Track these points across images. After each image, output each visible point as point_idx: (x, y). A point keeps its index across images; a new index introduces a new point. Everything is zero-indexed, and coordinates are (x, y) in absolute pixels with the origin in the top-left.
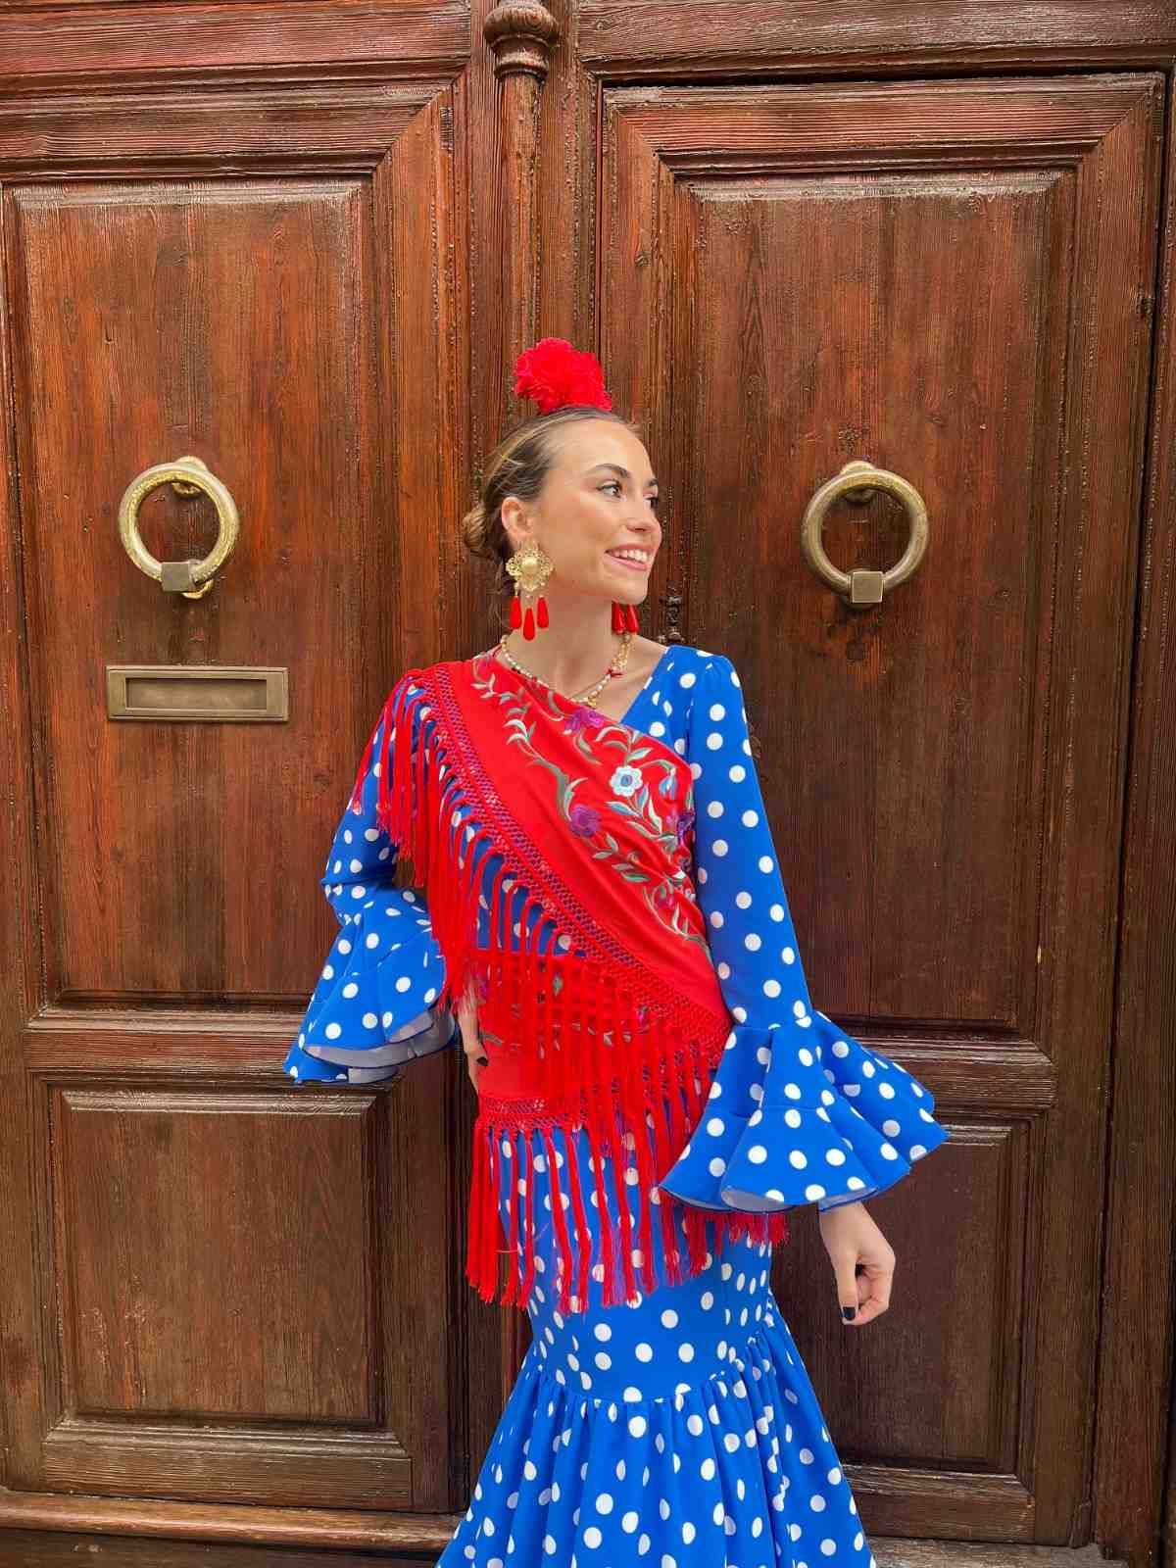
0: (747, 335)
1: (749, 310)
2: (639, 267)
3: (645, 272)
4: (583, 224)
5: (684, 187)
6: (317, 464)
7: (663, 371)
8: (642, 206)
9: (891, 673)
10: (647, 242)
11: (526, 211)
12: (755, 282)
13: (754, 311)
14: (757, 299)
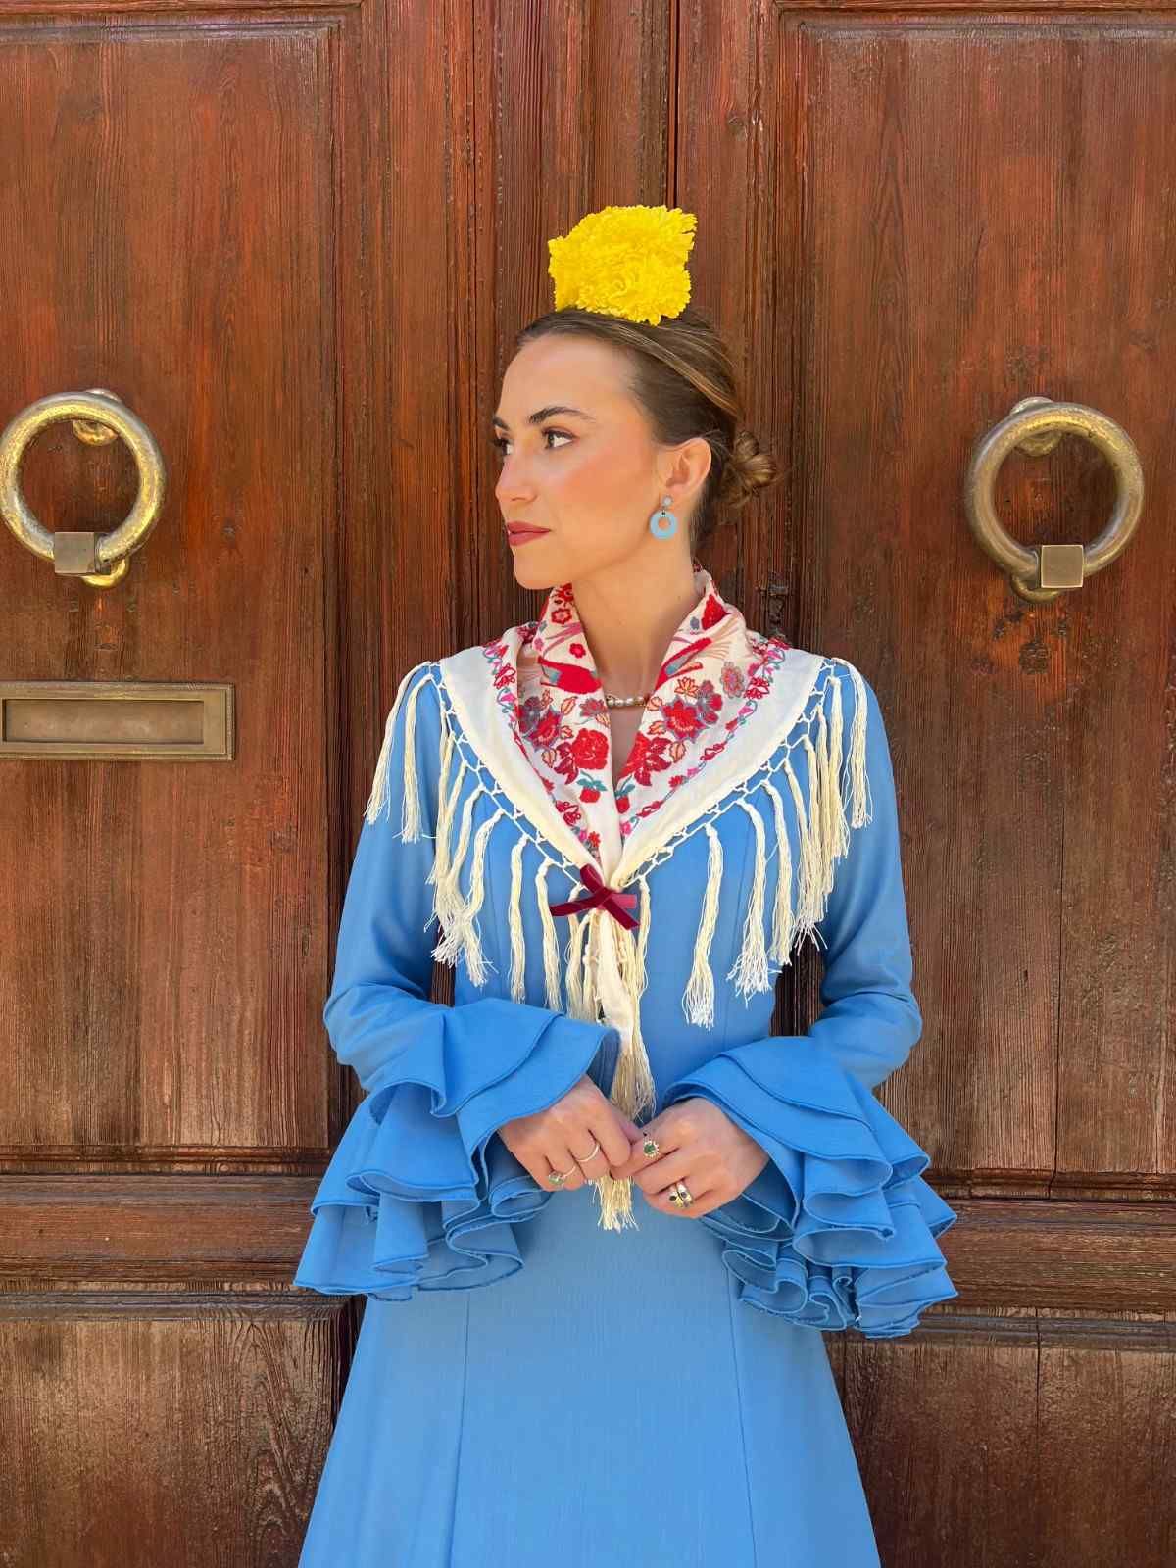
0: (881, 222)
1: (884, 190)
2: (731, 132)
3: (738, 138)
4: (652, 72)
5: (792, 25)
6: (279, 400)
7: (763, 273)
8: (736, 47)
9: (1084, 694)
10: (742, 94)
11: (573, 49)
12: (892, 154)
13: (891, 189)
14: (895, 174)
